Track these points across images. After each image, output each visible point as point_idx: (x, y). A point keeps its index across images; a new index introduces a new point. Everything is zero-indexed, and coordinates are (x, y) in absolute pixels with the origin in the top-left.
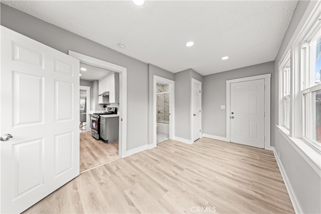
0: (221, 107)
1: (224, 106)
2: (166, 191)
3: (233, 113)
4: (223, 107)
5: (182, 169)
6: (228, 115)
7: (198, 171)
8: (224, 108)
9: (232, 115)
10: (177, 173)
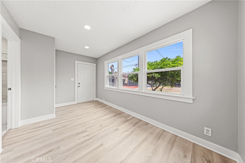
0: (71, 79)
1: (74, 79)
2: (102, 145)
3: (79, 84)
4: (72, 79)
5: (85, 131)
6: (77, 85)
7: (93, 124)
8: (74, 80)
9: (79, 85)
10: (87, 134)
